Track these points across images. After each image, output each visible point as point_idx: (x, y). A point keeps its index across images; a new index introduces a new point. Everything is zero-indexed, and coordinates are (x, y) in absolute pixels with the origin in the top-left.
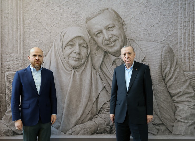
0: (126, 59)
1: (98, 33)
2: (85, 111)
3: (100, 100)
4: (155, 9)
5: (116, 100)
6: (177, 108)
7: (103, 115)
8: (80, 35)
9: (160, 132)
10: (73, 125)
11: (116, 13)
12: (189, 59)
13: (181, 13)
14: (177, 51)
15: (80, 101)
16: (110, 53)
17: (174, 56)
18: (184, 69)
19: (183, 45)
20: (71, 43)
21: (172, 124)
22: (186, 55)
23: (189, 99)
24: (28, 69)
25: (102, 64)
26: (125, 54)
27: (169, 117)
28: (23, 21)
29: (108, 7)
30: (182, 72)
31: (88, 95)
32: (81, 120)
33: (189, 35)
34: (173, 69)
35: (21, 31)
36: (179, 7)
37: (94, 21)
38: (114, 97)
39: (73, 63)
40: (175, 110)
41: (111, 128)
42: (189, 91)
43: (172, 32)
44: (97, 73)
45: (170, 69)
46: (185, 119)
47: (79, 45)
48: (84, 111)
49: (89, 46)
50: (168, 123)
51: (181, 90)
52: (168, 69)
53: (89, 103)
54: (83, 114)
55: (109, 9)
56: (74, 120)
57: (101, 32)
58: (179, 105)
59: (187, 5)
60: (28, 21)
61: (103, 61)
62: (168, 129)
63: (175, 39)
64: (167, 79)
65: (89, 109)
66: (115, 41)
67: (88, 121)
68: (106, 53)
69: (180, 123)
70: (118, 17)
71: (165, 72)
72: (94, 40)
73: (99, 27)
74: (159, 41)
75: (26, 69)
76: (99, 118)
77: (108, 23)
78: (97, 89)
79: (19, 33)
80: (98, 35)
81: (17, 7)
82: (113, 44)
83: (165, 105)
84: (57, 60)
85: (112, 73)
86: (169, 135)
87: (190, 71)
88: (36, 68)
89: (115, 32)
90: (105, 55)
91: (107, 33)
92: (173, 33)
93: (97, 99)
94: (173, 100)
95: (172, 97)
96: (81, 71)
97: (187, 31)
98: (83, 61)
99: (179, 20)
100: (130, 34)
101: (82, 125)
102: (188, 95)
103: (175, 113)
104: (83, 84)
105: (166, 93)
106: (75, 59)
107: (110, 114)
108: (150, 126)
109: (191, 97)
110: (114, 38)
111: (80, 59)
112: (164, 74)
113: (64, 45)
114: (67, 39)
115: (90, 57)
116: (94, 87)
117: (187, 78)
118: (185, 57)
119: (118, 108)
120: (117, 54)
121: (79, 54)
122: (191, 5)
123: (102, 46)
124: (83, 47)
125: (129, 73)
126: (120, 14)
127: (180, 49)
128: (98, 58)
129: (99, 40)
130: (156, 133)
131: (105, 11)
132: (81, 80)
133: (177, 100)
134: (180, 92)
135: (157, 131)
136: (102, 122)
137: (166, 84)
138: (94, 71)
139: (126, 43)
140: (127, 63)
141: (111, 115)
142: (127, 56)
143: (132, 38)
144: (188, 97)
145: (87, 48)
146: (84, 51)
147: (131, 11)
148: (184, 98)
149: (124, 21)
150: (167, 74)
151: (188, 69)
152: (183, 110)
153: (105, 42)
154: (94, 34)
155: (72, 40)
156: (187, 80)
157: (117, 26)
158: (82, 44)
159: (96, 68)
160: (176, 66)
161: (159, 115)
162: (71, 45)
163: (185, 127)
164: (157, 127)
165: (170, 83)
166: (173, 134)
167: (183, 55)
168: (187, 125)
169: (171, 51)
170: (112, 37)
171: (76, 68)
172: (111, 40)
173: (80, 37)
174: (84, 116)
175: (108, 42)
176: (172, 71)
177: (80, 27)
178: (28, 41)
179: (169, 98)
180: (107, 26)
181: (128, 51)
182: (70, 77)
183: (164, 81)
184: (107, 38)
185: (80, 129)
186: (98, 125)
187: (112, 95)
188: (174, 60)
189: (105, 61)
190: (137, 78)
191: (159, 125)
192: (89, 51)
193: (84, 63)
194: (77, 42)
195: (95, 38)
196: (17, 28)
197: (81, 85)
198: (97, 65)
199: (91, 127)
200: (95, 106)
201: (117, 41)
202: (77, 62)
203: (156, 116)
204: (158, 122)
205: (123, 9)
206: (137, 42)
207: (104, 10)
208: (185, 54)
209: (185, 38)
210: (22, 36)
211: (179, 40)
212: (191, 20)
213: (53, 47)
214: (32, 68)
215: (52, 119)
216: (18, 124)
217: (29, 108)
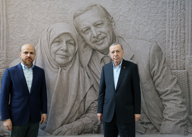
0: (115, 57)
1: (86, 30)
2: (73, 110)
3: (88, 98)
4: (144, 7)
5: (104, 99)
6: (165, 107)
7: (90, 115)
8: (67, 31)
9: (148, 131)
10: (60, 125)
11: (104, 10)
12: (177, 57)
13: (169, 12)
14: (165, 49)
15: (67, 100)
16: (98, 51)
17: (162, 54)
18: (171, 67)
19: (170, 44)
20: (57, 40)
21: (160, 123)
22: (174, 54)
23: (176, 98)
24: (19, 67)
25: (90, 62)
26: (113, 52)
27: (156, 116)
28: (7, 16)
29: (96, 3)
30: (169, 70)
31: (76, 94)
32: (68, 119)
33: (177, 33)
34: (161, 67)
35: (3, 26)
36: (167, 6)
37: (82, 17)
38: (102, 96)
39: (60, 60)
40: (162, 108)
41: (99, 128)
42: (176, 89)
43: (160, 30)
44: (85, 71)
45: (158, 67)
46: (172, 117)
47: (67, 42)
48: (71, 110)
49: (77, 43)
50: (156, 122)
51: (168, 88)
52: (156, 68)
53: (76, 102)
54: (69, 114)
55: (98, 6)
56: (60, 120)
57: (89, 29)
58: (166, 103)
59: (175, 4)
60: (12, 16)
61: (91, 59)
62: (155, 128)
63: (164, 37)
64: (155, 78)
65: (76, 108)
66: (104, 38)
67: (76, 120)
68: (94, 51)
69: (168, 121)
70: (107, 13)
72: (82, 37)
73: (87, 24)
74: (148, 39)
76: (86, 118)
77: (96, 19)
78: (84, 87)
79: (2, 28)
80: (86, 32)
82: (101, 41)
83: (153, 104)
86: (156, 133)
87: (177, 70)
88: (27, 65)
89: (104, 29)
90: (93, 53)
91: (95, 30)
92: (162, 32)
93: (85, 97)
94: (161, 99)
95: (159, 95)
96: (68, 69)
97: (175, 30)
98: (70, 58)
99: (167, 18)
100: (119, 31)
101: (68, 125)
102: (175, 94)
103: (162, 112)
104: (70, 82)
105: (154, 91)
106: (62, 56)
107: (98, 113)
109: (178, 95)
110: (103, 35)
111: (67, 57)
112: (152, 73)
113: (51, 42)
114: (54, 35)
115: (77, 55)
116: (81, 86)
117: (174, 76)
118: (172, 55)
119: (106, 107)
120: (106, 51)
121: (66, 51)
122: (179, 4)
123: (90, 43)
124: (71, 44)
125: (117, 71)
126: (109, 11)
127: (168, 48)
128: (86, 56)
129: (88, 37)
130: (143, 132)
131: (94, 8)
132: (68, 78)
133: (164, 98)
134: (168, 90)
135: (145, 130)
136: (90, 121)
137: (154, 83)
138: (82, 69)
139: (114, 40)
140: (115, 61)
141: (99, 115)
142: (115, 54)
143: (120, 36)
144: (175, 96)
145: (75, 45)
146: (71, 48)
147: (120, 8)
148: (171, 97)
149: (112, 18)
150: (156, 72)
151: (175, 68)
152: (170, 108)
153: (93, 40)
154: (82, 31)
155: (59, 36)
156: (175, 78)
157: (106, 22)
158: (69, 41)
159: (84, 66)
160: (164, 64)
161: (147, 113)
162: (58, 42)
163: (172, 125)
164: (145, 126)
165: (158, 81)
166: (160, 132)
167: (171, 54)
168: (174, 123)
169: (159, 49)
170: (100, 34)
171: (63, 66)
172: (100, 37)
173: (68, 33)
174: (71, 116)
175: (97, 40)
176: (160, 70)
177: (68, 23)
178: (11, 36)
179: (157, 97)
180: (96, 23)
181: (116, 49)
182: (56, 75)
183: (152, 79)
184: (95, 35)
185: (67, 129)
186: (86, 125)
187: (100, 93)
188: (162, 59)
189: (93, 59)
190: (125, 76)
191: (147, 123)
192: (77, 48)
193: (71, 61)
194: (64, 39)
195: (83, 35)
197: (68, 83)
198: (85, 63)
199: (78, 127)
200: (82, 105)
201: (106, 39)
202: (64, 60)
203: (144, 115)
204: (146, 120)
205: (111, 6)
206: (126, 40)
207: (92, 6)
208: (173, 53)
209: (173, 37)
210: (5, 31)
211: (167, 39)
212: (179, 19)
213: (39, 44)
214: (23, 65)
215: (42, 119)
216: (7, 123)
217: (19, 107)
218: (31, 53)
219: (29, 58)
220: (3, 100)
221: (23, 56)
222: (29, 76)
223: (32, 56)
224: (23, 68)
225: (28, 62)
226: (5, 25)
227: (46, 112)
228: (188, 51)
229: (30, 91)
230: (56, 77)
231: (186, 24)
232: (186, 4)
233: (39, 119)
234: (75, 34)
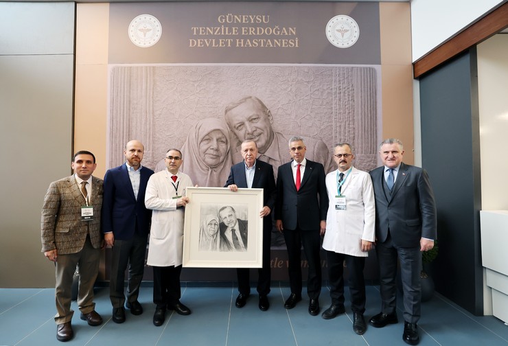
1: (240, 126)
4: (306, 98)
8: (217, 128)
11: (260, 102)
13: (336, 103)
17: (328, 152)
20: (207, 137)
24: (124, 168)
28: (153, 113)
33: (345, 128)
34: (327, 168)
36: (333, 96)
37: (234, 111)
39: (210, 161)
43: (326, 124)
47: (217, 140)
49: (229, 141)
55: (253, 98)
57: (242, 124)
59: (342, 94)
60: (158, 112)
63: (330, 133)
66: (260, 134)
70: (263, 106)
72: (235, 134)
73: (241, 119)
74: (311, 135)
77: (252, 113)
79: (148, 126)
80: (240, 128)
81: (146, 96)
82: (257, 139)
84: (191, 157)
88: (134, 166)
89: (260, 124)
91: (250, 125)
92: (328, 126)
96: (220, 170)
97: (343, 124)
98: (222, 158)
99: (333, 111)
100: (277, 126)
106: (212, 156)
110: (259, 131)
111: (218, 156)
113: (200, 140)
114: (203, 133)
115: (229, 154)
121: (217, 150)
122: (346, 95)
124: (222, 141)
126: (265, 103)
128: (240, 155)
129: (241, 133)
131: (248, 100)
132: (219, 181)
139: (272, 137)
140: (248, 161)
142: (249, 152)
143: (279, 132)
145: (227, 143)
146: (223, 147)
147: (279, 99)
149: (269, 111)
154: (235, 127)
155: (209, 133)
157: (262, 116)
158: (220, 138)
160: (330, 164)
162: (207, 140)
169: (324, 147)
170: (256, 130)
171: (213, 167)
172: (255, 134)
173: (219, 130)
178: (158, 135)
180: (250, 117)
181: (250, 148)
182: (206, 177)
184: (250, 131)
188: (328, 158)
192: (229, 147)
193: (222, 162)
194: (215, 136)
195: (236, 131)
196: (146, 120)
201: (262, 135)
202: (214, 160)
205: (268, 97)
206: (285, 137)
207: (246, 99)
209: (340, 132)
210: (151, 129)
211: (333, 135)
212: (347, 111)
213: (186, 143)
218: (139, 151)
219: (137, 157)
221: (129, 154)
225: (134, 162)
226: (151, 122)
228: (358, 149)
229: (136, 197)
230: (206, 180)
231: (355, 118)
232: (355, 95)
234: (226, 130)
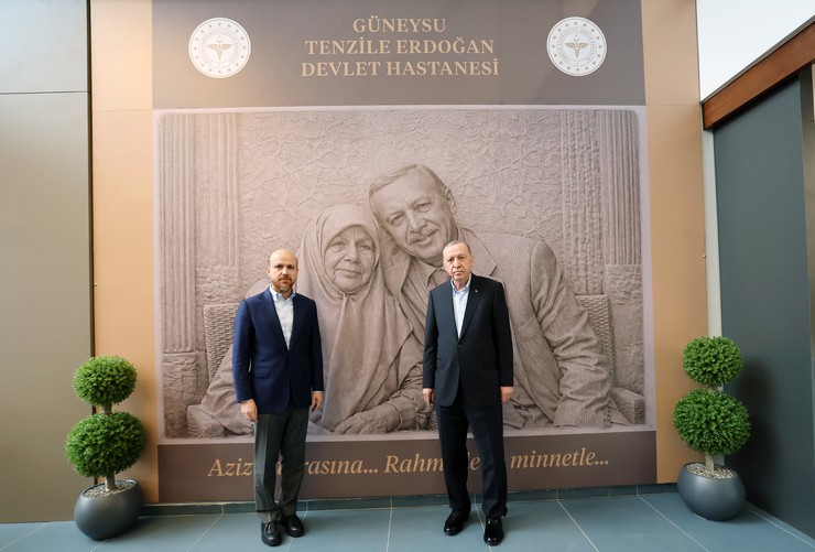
0: (455, 270)
1: (397, 218)
2: (373, 383)
3: (403, 359)
4: (514, 167)
5: (436, 358)
6: (564, 371)
7: (410, 392)
8: (357, 222)
9: (529, 422)
10: (348, 413)
11: (432, 174)
12: (586, 269)
13: (567, 175)
14: (562, 253)
15: (362, 364)
16: (423, 259)
17: (556, 263)
18: (576, 290)
19: (572, 241)
20: (338, 240)
21: (554, 405)
22: (580, 262)
23: (586, 353)
24: (266, 295)
25: (405, 283)
26: (451, 260)
27: (547, 391)
29: (415, 163)
30: (572, 296)
31: (378, 350)
32: (365, 402)
33: (584, 219)
34: (554, 290)
35: (233, 216)
36: (563, 162)
37: (386, 192)
38: (431, 353)
39: (345, 282)
40: (559, 376)
41: (428, 418)
42: (586, 335)
43: (550, 213)
44: (397, 303)
45: (549, 290)
46: (579, 392)
47: (357, 244)
48: (370, 384)
49: (377, 245)
50: (546, 404)
51: (570, 334)
52: (543, 292)
53: (380, 367)
54: (367, 391)
55: (419, 167)
56: (348, 403)
57: (401, 214)
58: (566, 365)
59: (578, 159)
60: (248, 196)
61: (408, 277)
62: (545, 415)
63: (558, 228)
64: (542, 312)
65: (379, 380)
66: (433, 233)
67: (380, 404)
68: (414, 259)
69: (569, 402)
70: (439, 182)
71: (539, 296)
72: (388, 232)
73: (399, 206)
74: (525, 232)
75: (262, 294)
76: (402, 399)
77: (417, 195)
78: (396, 336)
79: (230, 221)
80: (397, 222)
81: (225, 168)
82: (428, 240)
83: (538, 366)
84: (310, 276)
85: (427, 300)
86: (546, 426)
87: (587, 294)
88: (281, 292)
89: (432, 214)
90: (411, 264)
91: (415, 217)
92: (553, 217)
93: (397, 357)
94: (556, 356)
95: (552, 348)
96: (362, 298)
97: (580, 212)
98: (365, 277)
99: (563, 188)
100: (464, 218)
101: (366, 413)
102: (584, 345)
103: (559, 382)
104: (367, 326)
105: (540, 341)
106: (347, 273)
107: (424, 387)
108: (508, 410)
109: (590, 348)
110: (431, 227)
111: (358, 274)
113: (325, 244)
114: (331, 231)
115: (379, 269)
116: (389, 333)
117: (582, 308)
118: (577, 264)
119: (441, 376)
120: (436, 261)
121: (357, 262)
122: (586, 159)
123: (405, 245)
124: (365, 247)
125: (461, 300)
126: (441, 176)
127: (568, 249)
128: (398, 271)
129: (399, 231)
130: (520, 425)
131: (411, 171)
132: (362, 318)
133: (562, 354)
134: (569, 338)
135: (523, 420)
136: (409, 405)
137: (540, 323)
138: (389, 299)
139: (455, 236)
140: (456, 277)
141: (426, 391)
142: (456, 263)
143: (468, 227)
144: (584, 349)
145: (373, 248)
146: (367, 257)
147: (466, 169)
148: (576, 351)
149: (449, 191)
150: (543, 301)
151: (583, 290)
152: (575, 375)
153: (411, 237)
154: (388, 220)
155: (341, 233)
156: (582, 313)
157: (437, 200)
158: (362, 241)
159: (394, 291)
160: (560, 283)
161: (528, 387)
162: (339, 244)
163: (579, 408)
164: (524, 413)
165: (549, 319)
166: (555, 424)
167: (574, 262)
168: (584, 405)
169: (548, 253)
170: (426, 226)
171: (350, 293)
172: (425, 232)
173: (359, 226)
174: (370, 395)
175: (418, 237)
176: (553, 295)
177: (358, 204)
178: (248, 237)
179: (547, 352)
180: (415, 202)
181: (458, 253)
183: (537, 315)
184: (415, 227)
185: (363, 422)
186: (401, 413)
187: (427, 347)
188: (555, 272)
189: (412, 276)
190: (479, 308)
191: (527, 407)
192: (378, 256)
193: (367, 283)
194: (352, 238)
195: (390, 228)
196: (226, 212)
197: (362, 329)
198: (396, 285)
199: (385, 418)
200: (393, 372)
201: (437, 234)
202: (352, 281)
203: (521, 390)
204: (525, 401)
205: (447, 166)
206: (478, 236)
207: (406, 169)
208: (577, 259)
209: (576, 226)
210: (236, 228)
211: (564, 232)
212: (588, 189)
213: (301, 250)
214: (274, 293)
215: (314, 401)
216: (248, 407)
217: (268, 376)
218: (290, 267)
219: (286, 276)
220: (238, 362)
221: (274, 274)
222: (286, 314)
223: (292, 272)
224: (275, 299)
225: (283, 285)
226: (236, 214)
227: (321, 388)
228: (608, 255)
229: (288, 344)
230: (338, 317)
231: (603, 200)
232: (601, 159)
233: (307, 402)
234: (372, 227)
